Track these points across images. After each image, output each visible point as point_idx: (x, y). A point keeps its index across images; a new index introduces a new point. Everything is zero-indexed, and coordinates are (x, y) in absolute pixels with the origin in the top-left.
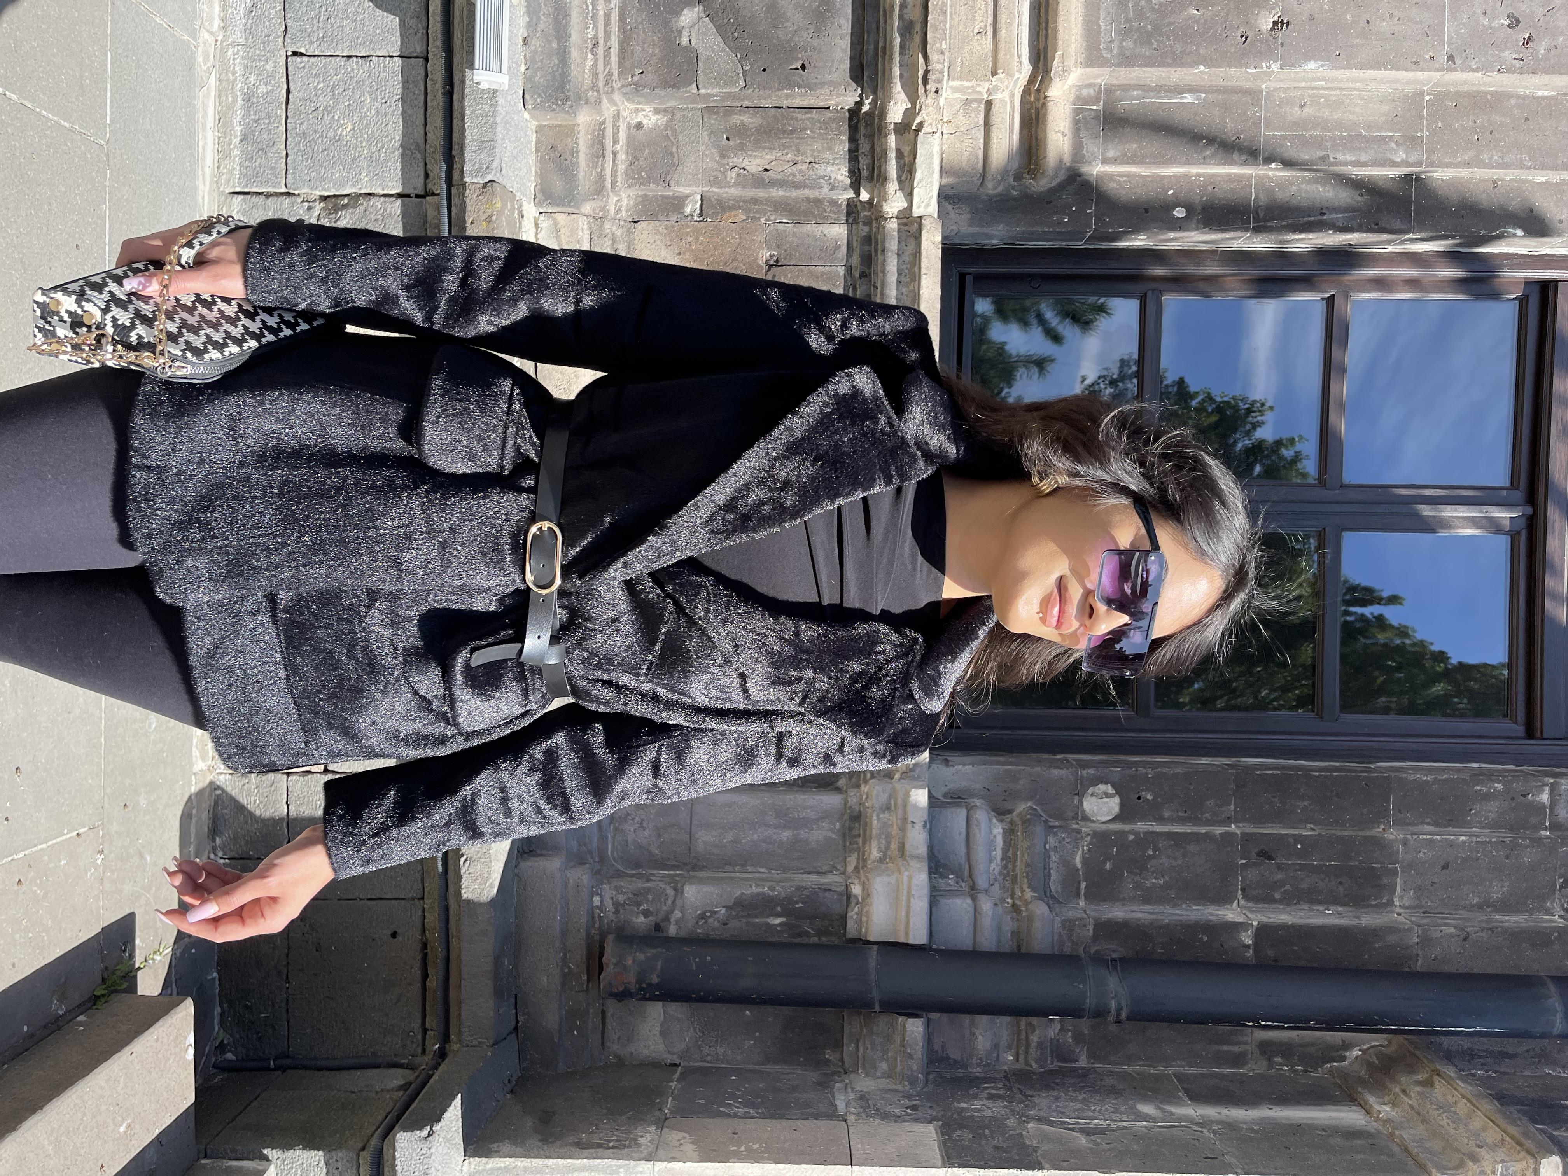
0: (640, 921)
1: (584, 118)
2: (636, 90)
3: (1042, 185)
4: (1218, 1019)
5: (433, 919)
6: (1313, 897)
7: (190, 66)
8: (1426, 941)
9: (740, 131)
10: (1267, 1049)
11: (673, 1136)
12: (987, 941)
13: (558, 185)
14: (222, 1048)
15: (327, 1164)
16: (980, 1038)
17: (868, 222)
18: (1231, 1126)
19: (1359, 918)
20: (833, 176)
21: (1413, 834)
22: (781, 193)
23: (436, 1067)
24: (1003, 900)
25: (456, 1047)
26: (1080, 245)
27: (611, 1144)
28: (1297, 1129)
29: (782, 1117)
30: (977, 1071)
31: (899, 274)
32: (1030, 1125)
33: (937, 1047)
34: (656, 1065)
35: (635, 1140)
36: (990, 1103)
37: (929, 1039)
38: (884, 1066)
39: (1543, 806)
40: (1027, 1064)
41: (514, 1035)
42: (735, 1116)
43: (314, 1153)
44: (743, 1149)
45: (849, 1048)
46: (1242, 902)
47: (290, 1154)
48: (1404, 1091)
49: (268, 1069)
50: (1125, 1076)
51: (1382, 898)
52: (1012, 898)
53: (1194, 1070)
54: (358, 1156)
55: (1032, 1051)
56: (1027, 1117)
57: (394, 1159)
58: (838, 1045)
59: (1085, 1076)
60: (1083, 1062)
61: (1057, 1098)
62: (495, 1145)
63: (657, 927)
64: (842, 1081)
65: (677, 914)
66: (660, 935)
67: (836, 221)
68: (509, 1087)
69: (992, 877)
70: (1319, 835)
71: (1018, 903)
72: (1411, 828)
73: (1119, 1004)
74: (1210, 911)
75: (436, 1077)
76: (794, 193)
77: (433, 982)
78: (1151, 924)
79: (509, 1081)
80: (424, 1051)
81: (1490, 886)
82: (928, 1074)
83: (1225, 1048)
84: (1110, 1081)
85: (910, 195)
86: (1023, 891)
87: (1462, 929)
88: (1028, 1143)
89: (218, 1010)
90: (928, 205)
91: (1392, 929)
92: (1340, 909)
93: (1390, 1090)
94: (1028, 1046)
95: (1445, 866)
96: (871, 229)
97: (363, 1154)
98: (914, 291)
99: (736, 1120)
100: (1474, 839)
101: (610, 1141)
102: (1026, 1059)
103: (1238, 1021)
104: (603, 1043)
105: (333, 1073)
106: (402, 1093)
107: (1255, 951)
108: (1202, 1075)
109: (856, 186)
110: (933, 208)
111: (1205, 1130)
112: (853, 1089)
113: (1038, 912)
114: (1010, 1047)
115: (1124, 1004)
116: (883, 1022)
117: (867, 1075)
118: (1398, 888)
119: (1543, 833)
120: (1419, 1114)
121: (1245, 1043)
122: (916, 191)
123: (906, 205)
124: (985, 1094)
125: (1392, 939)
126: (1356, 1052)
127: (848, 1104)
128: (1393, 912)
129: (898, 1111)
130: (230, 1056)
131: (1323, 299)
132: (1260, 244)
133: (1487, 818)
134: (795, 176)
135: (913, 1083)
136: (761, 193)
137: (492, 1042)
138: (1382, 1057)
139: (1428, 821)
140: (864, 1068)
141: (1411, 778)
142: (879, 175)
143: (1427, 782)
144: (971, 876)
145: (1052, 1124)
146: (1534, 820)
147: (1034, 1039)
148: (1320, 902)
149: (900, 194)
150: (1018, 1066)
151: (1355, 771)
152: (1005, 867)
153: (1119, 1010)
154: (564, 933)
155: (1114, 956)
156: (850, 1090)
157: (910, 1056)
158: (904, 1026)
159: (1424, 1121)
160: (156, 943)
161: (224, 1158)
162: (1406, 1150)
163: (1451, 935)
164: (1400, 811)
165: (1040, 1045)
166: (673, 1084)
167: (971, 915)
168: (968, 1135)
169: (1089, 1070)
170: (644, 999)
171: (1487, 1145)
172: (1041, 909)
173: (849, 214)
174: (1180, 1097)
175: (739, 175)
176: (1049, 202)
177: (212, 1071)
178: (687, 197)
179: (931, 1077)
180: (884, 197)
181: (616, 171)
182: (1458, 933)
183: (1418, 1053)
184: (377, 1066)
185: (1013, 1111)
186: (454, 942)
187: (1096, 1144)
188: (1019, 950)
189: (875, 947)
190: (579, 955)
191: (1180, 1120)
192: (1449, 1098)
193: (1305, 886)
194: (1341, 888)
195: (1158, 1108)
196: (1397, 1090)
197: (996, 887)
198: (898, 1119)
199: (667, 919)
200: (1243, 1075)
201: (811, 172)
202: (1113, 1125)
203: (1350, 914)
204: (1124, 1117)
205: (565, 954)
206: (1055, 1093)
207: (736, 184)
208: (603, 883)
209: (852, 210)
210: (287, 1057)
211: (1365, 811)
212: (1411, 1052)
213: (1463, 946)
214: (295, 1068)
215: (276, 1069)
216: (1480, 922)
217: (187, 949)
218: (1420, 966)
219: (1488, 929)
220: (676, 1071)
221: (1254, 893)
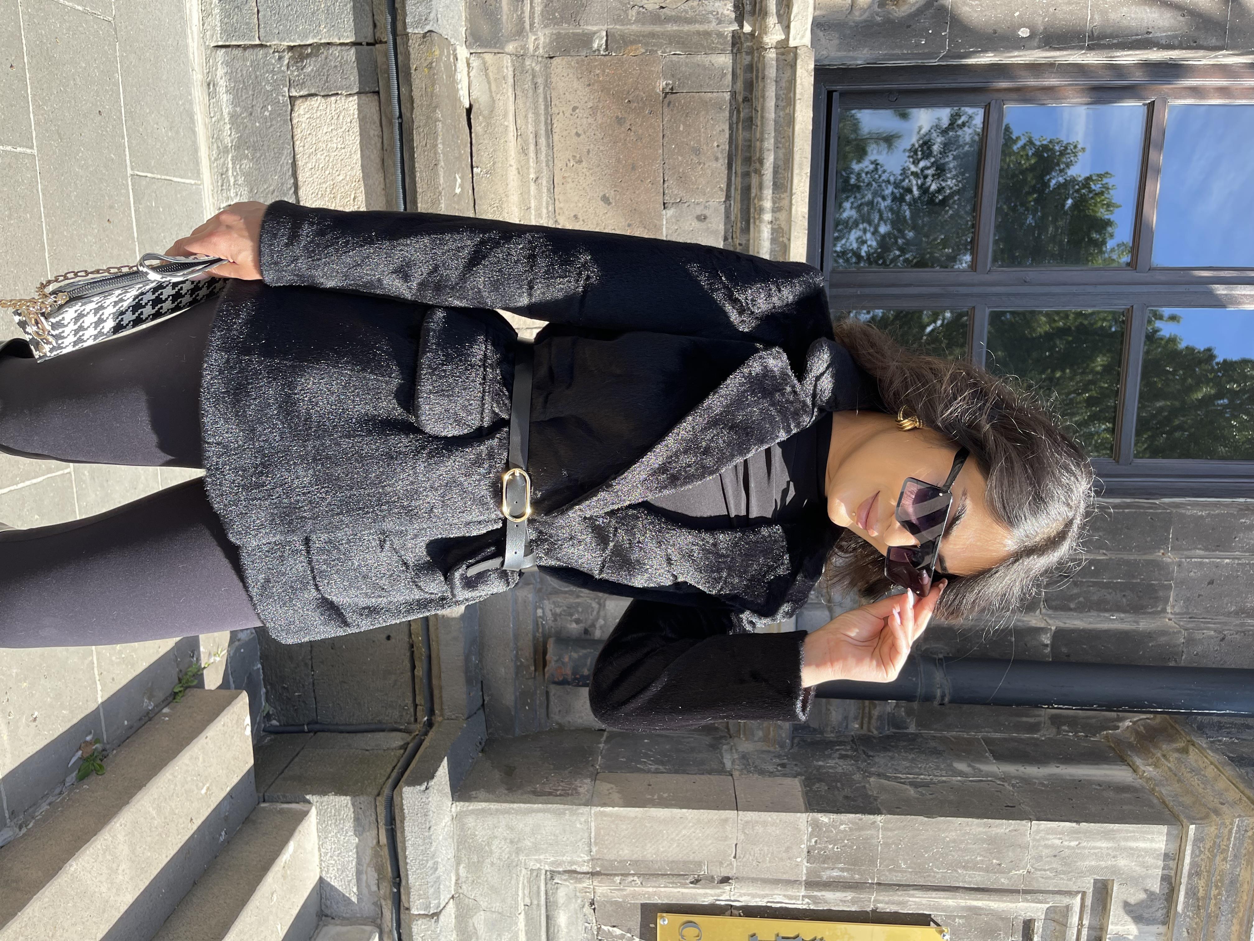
0: (574, 627)
3: (902, 11)
4: (1020, 703)
6: (1101, 606)
8: (1190, 641)
10: (1056, 721)
11: (604, 787)
13: (485, 28)
14: (268, 717)
15: (353, 805)
16: (834, 713)
17: (750, 52)
18: (1026, 781)
19: (1137, 623)
20: (720, 11)
21: (1187, 558)
22: (675, 28)
23: (426, 734)
25: (440, 719)
26: (934, 62)
27: (558, 793)
28: (1078, 784)
29: (685, 772)
30: (831, 736)
31: (777, 99)
32: (872, 779)
34: (588, 730)
35: (575, 789)
36: (841, 762)
38: (760, 733)
40: (869, 731)
41: (481, 711)
42: (649, 771)
43: (343, 798)
44: (656, 797)
46: (1044, 611)
47: (325, 798)
48: (1164, 756)
49: (303, 732)
50: (944, 740)
51: (1157, 607)
53: (998, 735)
54: (375, 799)
55: (873, 721)
56: (869, 773)
57: (402, 805)
59: (914, 740)
60: (912, 729)
61: (892, 758)
62: (474, 793)
63: (586, 631)
64: (728, 744)
65: (601, 622)
66: (588, 637)
67: (723, 52)
68: (480, 747)
70: (1110, 559)
72: (1185, 553)
73: (943, 692)
74: (1018, 618)
75: (426, 743)
76: (686, 28)
77: (420, 672)
78: (970, 628)
79: (480, 743)
80: (416, 720)
81: (1246, 598)
82: (793, 738)
83: (1024, 719)
84: (933, 744)
85: (787, 28)
87: (1220, 632)
88: (870, 793)
89: (264, 690)
90: (803, 37)
91: (1163, 633)
92: (1122, 615)
93: (1153, 754)
94: (870, 718)
95: (1211, 583)
96: (753, 58)
97: (379, 798)
98: (789, 114)
99: (650, 775)
100: (1236, 561)
101: (557, 790)
102: (869, 727)
103: (1036, 704)
104: (548, 715)
105: (351, 735)
106: (402, 751)
107: (1052, 649)
108: (1004, 739)
109: (740, 20)
110: (807, 40)
111: (1006, 784)
112: (737, 750)
114: (856, 718)
115: (947, 692)
117: (747, 740)
118: (1171, 599)
120: (1176, 775)
121: (1039, 716)
122: (792, 25)
123: (783, 37)
124: (837, 755)
125: (1163, 639)
126: (1128, 723)
127: (733, 762)
128: (1165, 617)
129: (771, 768)
130: (274, 722)
131: (1144, 105)
132: (1092, 58)
133: (1248, 544)
134: (687, 12)
135: (782, 746)
136: (658, 29)
137: (466, 716)
138: (1147, 727)
139: (1200, 546)
140: (745, 734)
141: (1189, 513)
142: (760, 10)
143: (1202, 516)
145: (888, 778)
147: (876, 713)
148: (1106, 611)
149: (778, 27)
150: (862, 732)
151: (1143, 508)
153: (943, 697)
154: (516, 637)
155: (941, 656)
156: (734, 751)
159: (1179, 781)
160: (216, 648)
161: (277, 802)
162: (1164, 802)
163: (1211, 637)
164: (1177, 539)
165: (880, 718)
166: (601, 746)
168: (824, 787)
169: (916, 735)
170: (578, 685)
171: (1228, 802)
173: (733, 45)
174: (987, 757)
175: (638, 13)
176: (909, 27)
177: (262, 734)
178: (595, 33)
179: (796, 741)
180: (764, 30)
181: (534, 13)
182: (1217, 635)
183: (1177, 726)
184: (383, 730)
185: (859, 768)
186: (434, 645)
187: (923, 795)
190: (528, 652)
191: (987, 776)
192: (1200, 763)
193: (1095, 598)
194: (1124, 600)
195: (969, 766)
196: (1159, 755)
197: (848, 599)
198: (771, 774)
199: (593, 625)
200: (1037, 739)
201: (701, 8)
202: (935, 779)
203: (1130, 619)
204: (944, 773)
205: (517, 652)
206: (890, 754)
207: (637, 21)
208: (544, 599)
209: (737, 40)
210: (317, 723)
211: (1149, 539)
212: (1172, 727)
213: (1220, 645)
214: (323, 731)
215: (309, 732)
216: (1235, 625)
217: (238, 649)
218: (1184, 661)
219: (1241, 632)
220: (603, 735)
221: (1054, 603)
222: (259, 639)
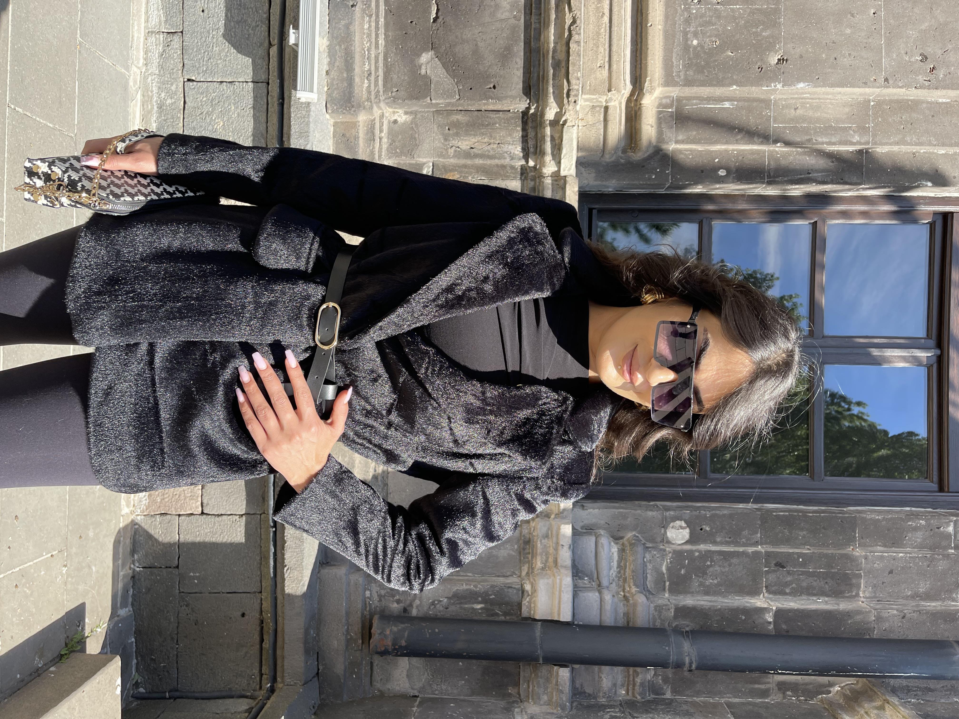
0: (395, 606)
1: (362, 118)
2: (394, 101)
3: (638, 156)
4: (752, 670)
5: (267, 605)
6: (810, 592)
7: (125, 87)
8: (879, 619)
9: (456, 125)
10: (782, 687)
12: (609, 620)
14: (137, 685)
16: (605, 680)
17: (534, 179)
19: (838, 605)
20: (512, 151)
21: (871, 552)
22: (481, 162)
23: (268, 699)
24: (618, 593)
25: (280, 685)
26: (662, 191)
30: (603, 700)
33: (578, 686)
34: (404, 697)
37: (573, 680)
38: (545, 698)
39: (950, 535)
40: (634, 696)
41: (316, 678)
45: (523, 686)
46: (766, 595)
48: (866, 713)
49: (165, 698)
50: (694, 704)
51: (852, 592)
52: (624, 592)
53: (737, 700)
55: (637, 688)
58: (517, 684)
59: (670, 704)
60: (668, 695)
63: (405, 610)
64: (519, 707)
65: (417, 602)
66: (407, 615)
67: (515, 178)
68: (313, 711)
69: (611, 579)
70: (813, 553)
71: (627, 595)
72: (870, 548)
73: (691, 660)
74: (746, 600)
75: (268, 705)
76: (489, 162)
77: (267, 645)
78: (710, 609)
79: (314, 707)
80: (261, 688)
81: (918, 584)
82: (572, 702)
83: (757, 686)
84: (685, 707)
85: (559, 163)
86: (630, 587)
87: (901, 611)
89: (135, 661)
90: (570, 169)
91: (859, 612)
92: (826, 599)
93: (858, 712)
94: (634, 685)
95: (891, 572)
96: (535, 183)
100: (908, 555)
102: (633, 693)
103: (764, 670)
104: (371, 682)
105: (205, 701)
106: (247, 714)
107: (774, 626)
108: (743, 704)
109: (526, 157)
110: (573, 171)
112: (526, 712)
113: (640, 601)
114: (623, 685)
115: (694, 660)
116: (544, 670)
117: (535, 703)
118: (862, 585)
119: (950, 551)
121: (769, 683)
122: (562, 161)
123: (556, 169)
124: (608, 716)
125: (858, 618)
126: (837, 688)
128: (859, 601)
130: (142, 690)
131: (810, 223)
132: (771, 191)
133: (916, 542)
134: (489, 152)
135: (563, 708)
136: (469, 162)
137: (303, 683)
138: (853, 691)
139: (880, 544)
140: (533, 699)
141: (869, 517)
142: (540, 151)
143: (878, 520)
144: (598, 578)
146: (944, 543)
147: (638, 680)
148: (814, 595)
149: (553, 162)
150: (628, 698)
151: (834, 513)
152: (619, 572)
153: (691, 664)
154: (348, 614)
155: (687, 629)
156: (524, 713)
157: (562, 692)
158: (558, 673)
160: (98, 621)
163: (894, 615)
164: (862, 538)
165: (642, 684)
166: (415, 709)
167: (599, 602)
169: (672, 700)
170: (397, 655)
172: (641, 599)
173: (522, 174)
174: (728, 717)
175: (455, 151)
176: (643, 166)
177: (131, 700)
178: (424, 164)
179: (575, 704)
180: (543, 164)
181: (382, 149)
182: (899, 614)
183: (875, 689)
184: (232, 697)
186: (280, 619)
188: (628, 624)
189: (540, 623)
190: (357, 627)
192: (895, 718)
193: (804, 584)
194: (827, 586)
196: (862, 712)
197: (614, 584)
199: (411, 605)
200: (768, 703)
201: (499, 149)
203: (832, 602)
205: (348, 628)
206: (651, 715)
207: (454, 156)
208: (371, 583)
209: (524, 171)
210: (177, 690)
211: (841, 538)
212: (871, 689)
213: (902, 622)
214: (182, 698)
215: (170, 698)
216: (912, 606)
217: (116, 624)
218: (876, 634)
219: (917, 611)
220: (416, 701)
221: (773, 589)
222: (135, 616)
